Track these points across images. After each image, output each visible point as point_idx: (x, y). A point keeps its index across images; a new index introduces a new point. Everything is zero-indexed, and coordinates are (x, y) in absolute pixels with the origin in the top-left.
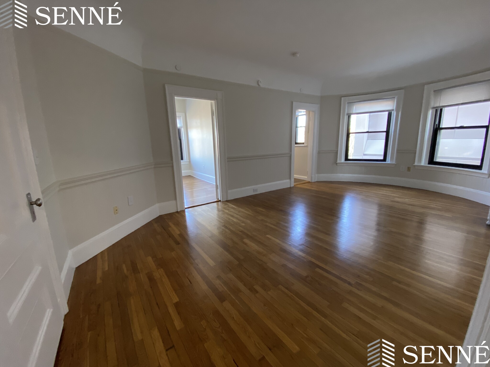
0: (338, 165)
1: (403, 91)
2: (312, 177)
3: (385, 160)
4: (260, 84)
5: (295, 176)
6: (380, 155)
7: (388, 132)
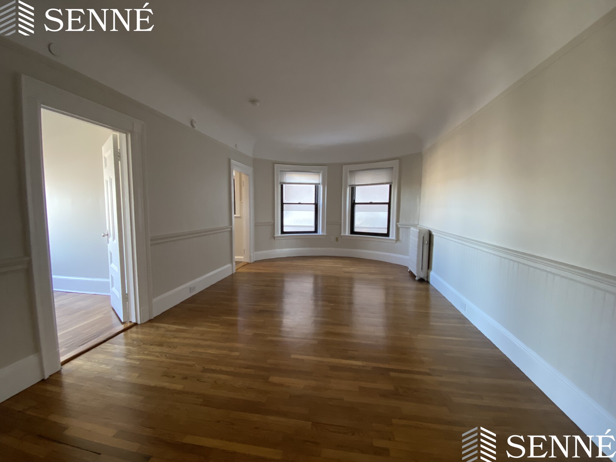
0: (275, 239)
1: (326, 167)
2: (250, 256)
3: (316, 231)
4: (195, 125)
5: (236, 257)
6: (311, 227)
7: (316, 205)
